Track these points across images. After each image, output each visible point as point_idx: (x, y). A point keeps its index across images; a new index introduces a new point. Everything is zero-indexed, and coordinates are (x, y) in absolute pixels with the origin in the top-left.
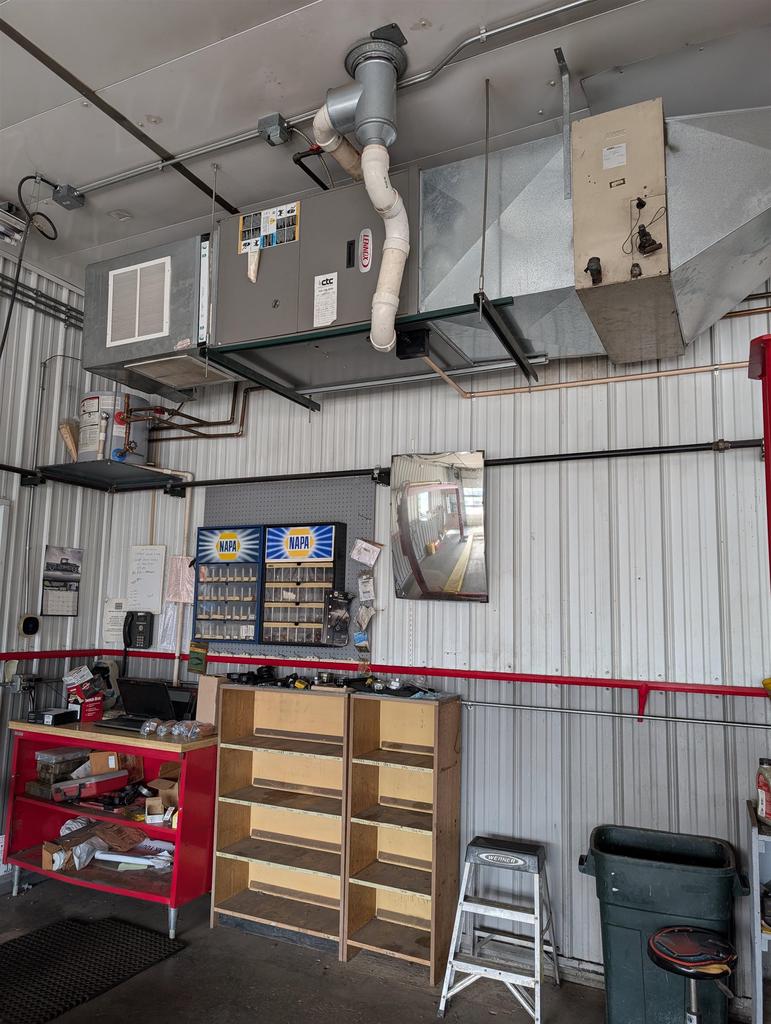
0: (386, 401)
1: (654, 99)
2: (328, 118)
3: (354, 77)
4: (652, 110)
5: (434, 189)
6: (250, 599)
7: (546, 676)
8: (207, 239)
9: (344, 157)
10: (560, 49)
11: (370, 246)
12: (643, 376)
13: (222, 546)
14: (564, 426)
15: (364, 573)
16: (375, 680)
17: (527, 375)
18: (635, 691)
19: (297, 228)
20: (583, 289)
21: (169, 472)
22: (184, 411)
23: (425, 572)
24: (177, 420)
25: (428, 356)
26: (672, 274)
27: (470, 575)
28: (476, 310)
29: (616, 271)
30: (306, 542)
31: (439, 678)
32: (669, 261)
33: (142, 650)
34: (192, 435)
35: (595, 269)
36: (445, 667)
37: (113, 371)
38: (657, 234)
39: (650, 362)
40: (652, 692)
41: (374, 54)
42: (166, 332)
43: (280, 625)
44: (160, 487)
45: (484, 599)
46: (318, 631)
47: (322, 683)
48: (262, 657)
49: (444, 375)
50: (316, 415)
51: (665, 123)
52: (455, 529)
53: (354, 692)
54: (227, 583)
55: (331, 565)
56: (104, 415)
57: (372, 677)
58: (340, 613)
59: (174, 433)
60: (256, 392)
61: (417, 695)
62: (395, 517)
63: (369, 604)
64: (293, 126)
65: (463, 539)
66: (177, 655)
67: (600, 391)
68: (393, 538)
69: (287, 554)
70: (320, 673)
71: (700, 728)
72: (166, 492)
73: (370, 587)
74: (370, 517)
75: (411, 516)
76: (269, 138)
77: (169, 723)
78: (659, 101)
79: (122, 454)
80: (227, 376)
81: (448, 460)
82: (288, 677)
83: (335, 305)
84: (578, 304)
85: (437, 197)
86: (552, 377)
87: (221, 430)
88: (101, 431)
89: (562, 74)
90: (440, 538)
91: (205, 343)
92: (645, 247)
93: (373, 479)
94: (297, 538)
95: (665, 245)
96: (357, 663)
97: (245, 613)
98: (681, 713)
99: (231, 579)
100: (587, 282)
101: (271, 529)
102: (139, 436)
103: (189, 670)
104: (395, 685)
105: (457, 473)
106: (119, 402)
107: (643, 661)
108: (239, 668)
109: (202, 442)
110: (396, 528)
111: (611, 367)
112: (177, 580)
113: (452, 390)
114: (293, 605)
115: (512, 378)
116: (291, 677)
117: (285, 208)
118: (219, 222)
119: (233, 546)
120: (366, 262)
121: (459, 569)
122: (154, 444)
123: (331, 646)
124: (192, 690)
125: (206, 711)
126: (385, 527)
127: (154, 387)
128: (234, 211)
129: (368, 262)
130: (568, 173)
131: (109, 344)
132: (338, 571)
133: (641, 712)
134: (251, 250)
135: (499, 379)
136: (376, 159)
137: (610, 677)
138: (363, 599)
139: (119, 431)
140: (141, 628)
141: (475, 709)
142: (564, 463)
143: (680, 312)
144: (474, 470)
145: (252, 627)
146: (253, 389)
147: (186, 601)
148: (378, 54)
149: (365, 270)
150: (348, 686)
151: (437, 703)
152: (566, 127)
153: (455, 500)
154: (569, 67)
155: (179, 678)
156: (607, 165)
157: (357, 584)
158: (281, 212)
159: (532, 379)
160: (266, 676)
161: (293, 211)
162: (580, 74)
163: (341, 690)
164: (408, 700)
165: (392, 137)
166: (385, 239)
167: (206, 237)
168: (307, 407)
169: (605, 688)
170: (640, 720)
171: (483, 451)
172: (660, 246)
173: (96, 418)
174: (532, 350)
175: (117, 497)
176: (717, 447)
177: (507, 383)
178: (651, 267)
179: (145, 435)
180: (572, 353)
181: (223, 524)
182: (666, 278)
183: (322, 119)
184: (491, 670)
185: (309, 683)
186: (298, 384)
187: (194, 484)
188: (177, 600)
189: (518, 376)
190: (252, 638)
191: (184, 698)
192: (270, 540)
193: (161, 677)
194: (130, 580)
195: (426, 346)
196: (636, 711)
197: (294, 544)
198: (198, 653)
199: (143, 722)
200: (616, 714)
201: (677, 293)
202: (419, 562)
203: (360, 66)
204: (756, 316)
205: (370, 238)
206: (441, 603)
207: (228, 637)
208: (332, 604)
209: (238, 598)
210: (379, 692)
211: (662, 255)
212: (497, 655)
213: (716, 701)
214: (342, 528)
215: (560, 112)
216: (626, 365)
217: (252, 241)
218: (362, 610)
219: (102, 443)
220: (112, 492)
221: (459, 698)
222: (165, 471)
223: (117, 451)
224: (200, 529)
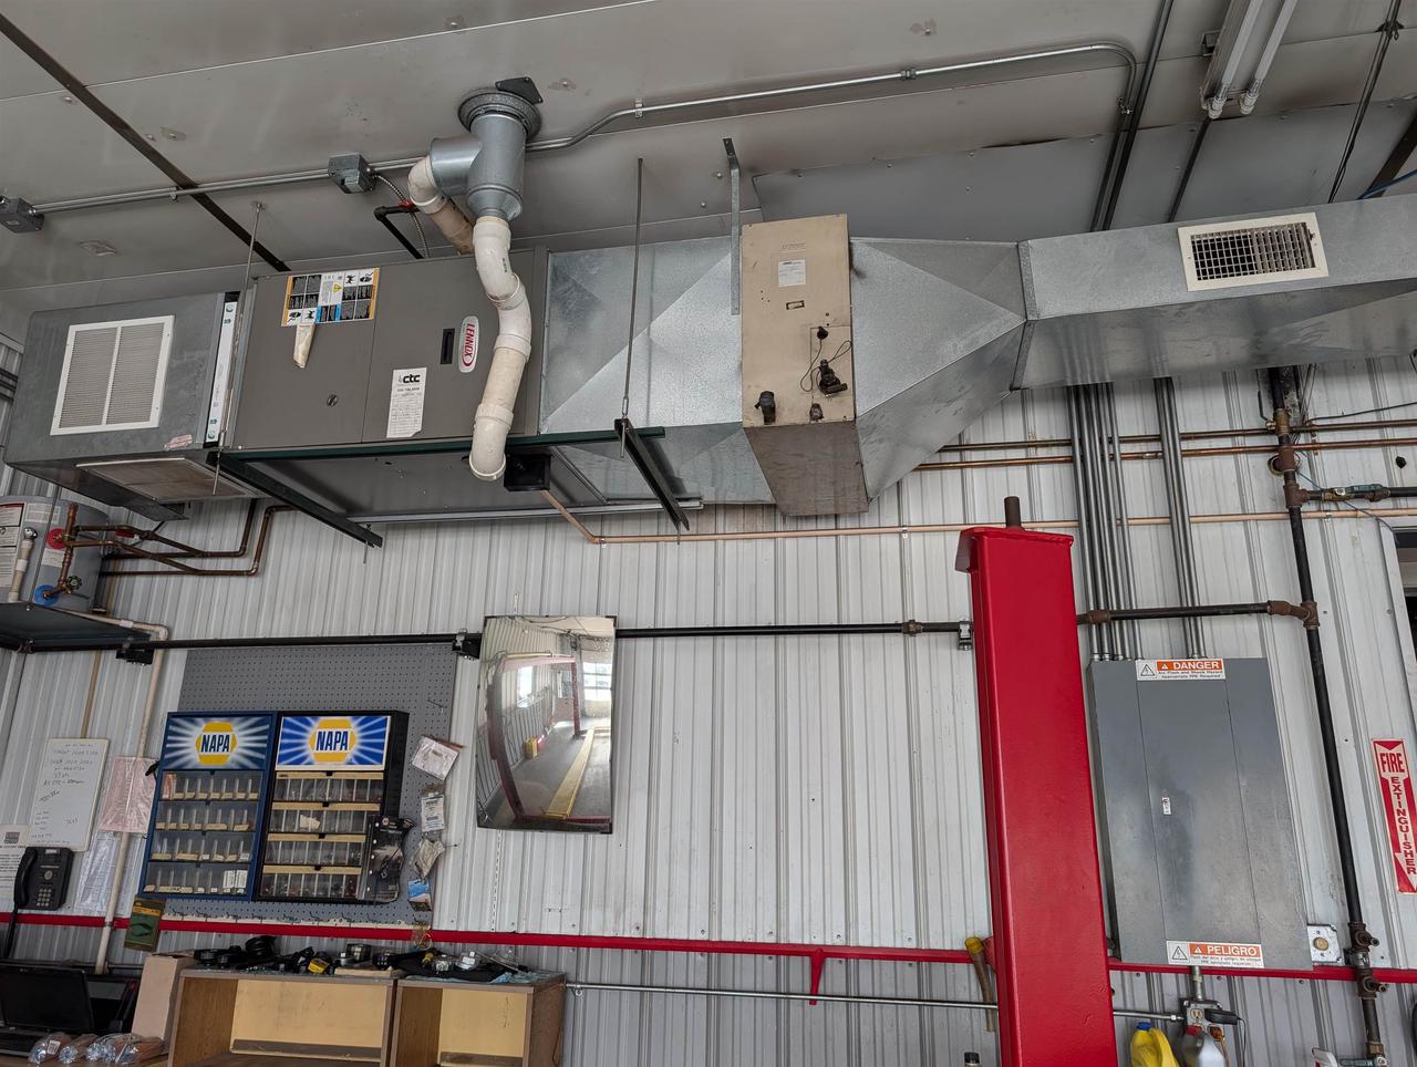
0: (481, 539)
1: (837, 213)
2: (431, 175)
3: (469, 130)
4: (837, 225)
5: (566, 279)
6: (244, 827)
7: (688, 941)
8: (236, 300)
9: (448, 223)
10: (730, 140)
11: (476, 339)
12: (817, 533)
13: (205, 743)
14: (720, 589)
15: (432, 788)
16: (438, 954)
17: (676, 520)
18: (807, 959)
19: (373, 302)
20: (752, 428)
21: (130, 625)
22: (166, 533)
23: (522, 785)
24: (150, 546)
25: (548, 489)
26: (857, 420)
27: (587, 789)
28: (615, 439)
29: (793, 411)
30: (343, 739)
31: (534, 948)
32: (855, 404)
33: (46, 912)
34: (175, 569)
35: (767, 405)
36: (544, 931)
37: (54, 470)
38: (841, 372)
39: (827, 516)
40: (829, 960)
41: (498, 107)
42: (154, 421)
43: (290, 870)
44: (110, 647)
45: (604, 826)
46: (352, 878)
47: (352, 963)
48: (257, 921)
49: (566, 513)
50: (374, 552)
51: (850, 244)
52: (566, 720)
53: (403, 977)
54: (207, 802)
55: (380, 777)
56: (30, 533)
57: (432, 950)
58: (390, 851)
59: (144, 565)
60: (285, 513)
61: (502, 978)
62: (483, 703)
63: (435, 837)
64: (379, 173)
65: (579, 734)
66: (109, 919)
67: (766, 548)
68: (478, 735)
69: (312, 757)
70: (350, 945)
71: (889, 1010)
72: (119, 656)
73: (439, 810)
74: (446, 704)
75: (506, 701)
76: (343, 181)
77: (83, 1039)
78: (843, 218)
79: (53, 594)
80: (241, 490)
81: (564, 625)
82: (298, 955)
83: (421, 412)
84: (744, 441)
85: (569, 289)
86: (706, 524)
87: (223, 564)
88: (19, 557)
89: (731, 167)
90: (545, 733)
91: (216, 444)
92: (827, 386)
93: (455, 648)
94: (331, 733)
95: (850, 386)
96: (411, 927)
97: (235, 851)
98: (866, 990)
99: (215, 796)
100: (757, 420)
101: (289, 719)
102: (84, 566)
103: (127, 945)
104: (468, 963)
105: (575, 643)
106: (57, 514)
107: (817, 917)
108: (215, 941)
109: (189, 580)
110: (483, 717)
111: (779, 518)
112: (123, 798)
113: (575, 531)
114: (315, 838)
115: (656, 522)
116: (302, 953)
117: (358, 274)
118: (256, 279)
119: (225, 743)
120: (468, 359)
121: (571, 780)
122: (109, 579)
123: (371, 903)
124: (130, 980)
125: (152, 1017)
126: (466, 720)
127: (119, 496)
128: (280, 267)
129: (473, 359)
130: (737, 284)
131: (56, 430)
132: (390, 787)
133: (814, 991)
134: (302, 324)
135: (638, 522)
136: (494, 235)
137: (774, 941)
138: (426, 829)
139: (53, 558)
140: (48, 876)
141: (585, 995)
142: (719, 639)
143: (864, 463)
144: (598, 639)
145: (244, 874)
146: (279, 508)
147: (135, 830)
148: (504, 108)
149: (466, 370)
150: (395, 968)
151: (531, 990)
152: (735, 230)
153: (569, 679)
154: (740, 161)
155: (107, 959)
156: (783, 282)
157: (419, 805)
158: (350, 278)
159: (683, 528)
160: (261, 954)
161: (368, 279)
162: (752, 171)
163: (383, 973)
164: (487, 986)
165: (516, 210)
166: (498, 334)
167: (232, 296)
168: (364, 541)
169: (766, 956)
170: (813, 1002)
171: (615, 618)
172: (844, 387)
173: (14, 536)
174: (684, 491)
175: (33, 659)
176: (907, 629)
177: (649, 528)
178: (834, 410)
179: (96, 566)
180: (731, 498)
181: (210, 708)
182: (850, 426)
183: (422, 172)
184: (612, 934)
185: (331, 962)
186: (352, 508)
187: (169, 645)
188: (120, 829)
189: (663, 521)
190: (241, 891)
191: (115, 992)
192: (285, 736)
193: (74, 958)
194: (39, 794)
195: (546, 476)
196: (808, 989)
197: (324, 742)
198: (146, 916)
199: (39, 1038)
200: (782, 994)
201: (862, 441)
202: (512, 768)
203: (478, 119)
204: (948, 471)
205: (476, 329)
206: (544, 834)
207: (201, 890)
208: (378, 836)
209: (224, 827)
210: (444, 975)
211: (846, 396)
212: (620, 912)
213: (908, 971)
214: (401, 720)
215: (727, 207)
216: (798, 518)
217: (305, 312)
218: (424, 846)
219: (19, 576)
220: (24, 652)
221: (563, 978)
222: (124, 624)
223: (44, 588)
224: (171, 715)
